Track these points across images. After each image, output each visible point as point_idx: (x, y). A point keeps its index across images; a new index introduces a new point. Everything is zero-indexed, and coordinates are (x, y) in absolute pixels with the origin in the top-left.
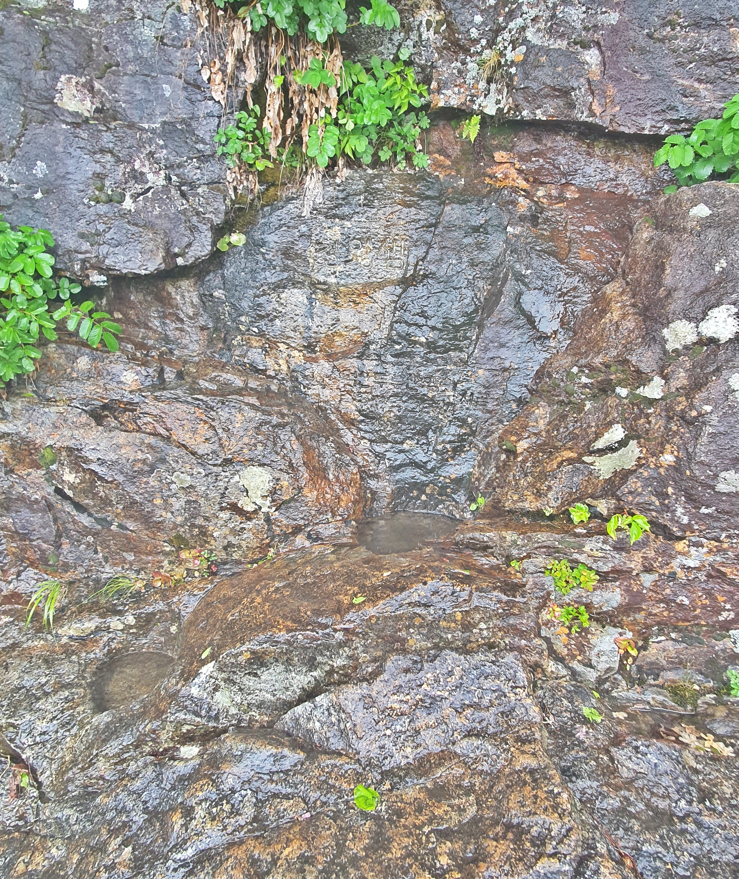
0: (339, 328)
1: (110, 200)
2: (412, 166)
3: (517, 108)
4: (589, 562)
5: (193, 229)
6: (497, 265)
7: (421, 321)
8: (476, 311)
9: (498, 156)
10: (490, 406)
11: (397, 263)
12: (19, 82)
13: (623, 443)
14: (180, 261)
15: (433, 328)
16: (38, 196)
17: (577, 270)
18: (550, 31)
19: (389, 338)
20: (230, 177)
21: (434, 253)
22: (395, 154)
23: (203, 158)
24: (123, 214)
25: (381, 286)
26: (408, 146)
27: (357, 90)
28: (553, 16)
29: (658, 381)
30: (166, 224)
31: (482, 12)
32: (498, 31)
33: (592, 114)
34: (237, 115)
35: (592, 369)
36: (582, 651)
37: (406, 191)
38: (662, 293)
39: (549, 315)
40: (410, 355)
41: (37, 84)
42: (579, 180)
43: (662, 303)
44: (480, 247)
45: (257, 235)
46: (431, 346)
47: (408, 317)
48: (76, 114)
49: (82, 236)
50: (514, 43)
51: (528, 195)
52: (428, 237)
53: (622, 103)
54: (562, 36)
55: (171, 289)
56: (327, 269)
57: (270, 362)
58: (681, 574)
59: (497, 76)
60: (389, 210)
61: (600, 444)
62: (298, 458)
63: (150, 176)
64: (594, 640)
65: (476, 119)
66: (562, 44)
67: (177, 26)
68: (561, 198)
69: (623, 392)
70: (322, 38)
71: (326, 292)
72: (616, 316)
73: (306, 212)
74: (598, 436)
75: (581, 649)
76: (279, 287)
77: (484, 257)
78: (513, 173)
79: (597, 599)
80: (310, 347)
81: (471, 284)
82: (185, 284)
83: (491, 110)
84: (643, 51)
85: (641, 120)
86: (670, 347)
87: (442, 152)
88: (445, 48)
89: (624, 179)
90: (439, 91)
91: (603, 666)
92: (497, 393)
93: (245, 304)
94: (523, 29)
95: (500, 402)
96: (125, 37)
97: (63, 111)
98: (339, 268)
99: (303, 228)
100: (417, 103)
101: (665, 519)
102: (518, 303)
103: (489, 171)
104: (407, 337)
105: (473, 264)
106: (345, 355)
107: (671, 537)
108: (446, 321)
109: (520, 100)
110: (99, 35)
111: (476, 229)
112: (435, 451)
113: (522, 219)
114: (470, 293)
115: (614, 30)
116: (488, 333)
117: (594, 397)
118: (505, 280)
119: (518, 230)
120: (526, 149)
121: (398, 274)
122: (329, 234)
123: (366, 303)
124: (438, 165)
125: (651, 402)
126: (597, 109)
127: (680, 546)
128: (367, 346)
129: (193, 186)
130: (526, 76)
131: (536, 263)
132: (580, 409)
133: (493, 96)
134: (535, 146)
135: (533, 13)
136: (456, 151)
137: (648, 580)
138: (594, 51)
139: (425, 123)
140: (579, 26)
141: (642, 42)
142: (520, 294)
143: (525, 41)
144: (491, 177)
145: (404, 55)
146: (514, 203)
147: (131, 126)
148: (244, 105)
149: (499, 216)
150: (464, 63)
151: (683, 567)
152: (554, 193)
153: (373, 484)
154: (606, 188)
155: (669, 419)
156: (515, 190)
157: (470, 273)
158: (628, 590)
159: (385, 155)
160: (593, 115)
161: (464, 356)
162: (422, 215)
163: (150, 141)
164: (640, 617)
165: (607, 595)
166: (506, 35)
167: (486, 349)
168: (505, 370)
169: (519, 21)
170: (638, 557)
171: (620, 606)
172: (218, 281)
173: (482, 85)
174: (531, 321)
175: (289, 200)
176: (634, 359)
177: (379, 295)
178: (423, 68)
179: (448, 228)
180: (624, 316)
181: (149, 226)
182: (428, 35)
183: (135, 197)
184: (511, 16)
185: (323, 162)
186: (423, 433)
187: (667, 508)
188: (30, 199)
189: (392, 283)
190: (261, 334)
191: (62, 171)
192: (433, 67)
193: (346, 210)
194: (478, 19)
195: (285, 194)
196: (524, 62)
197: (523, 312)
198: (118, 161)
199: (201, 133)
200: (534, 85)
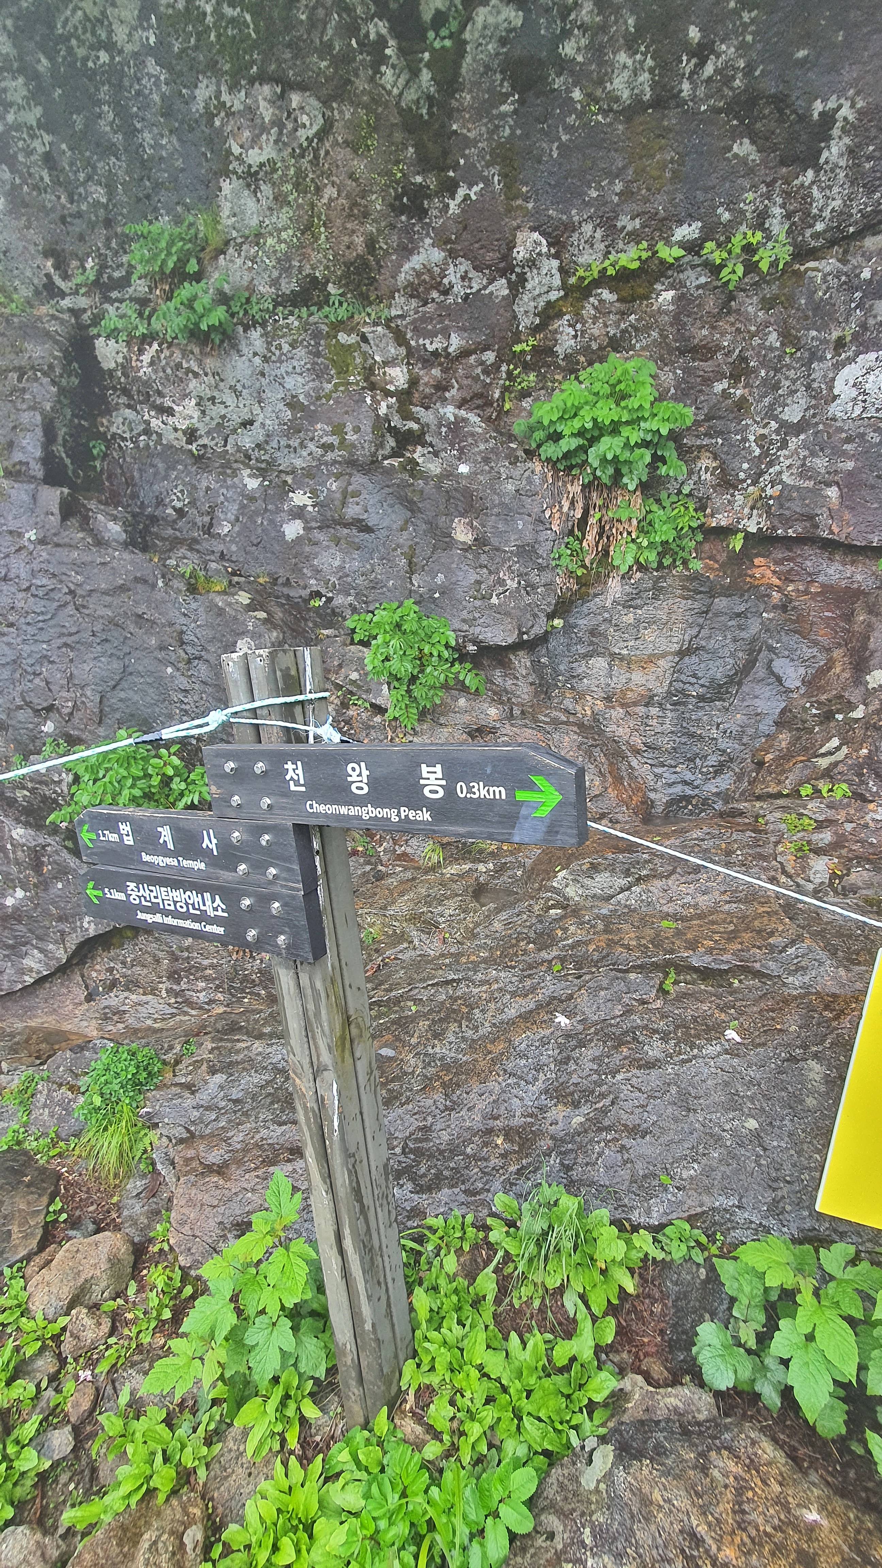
0: (631, 685)
1: (484, 598)
2: (688, 569)
3: (774, 528)
4: (810, 814)
5: (535, 616)
6: (754, 640)
7: (693, 680)
8: (736, 674)
9: (757, 561)
10: (745, 740)
11: (675, 640)
12: (431, 524)
13: (838, 749)
14: (525, 637)
15: (702, 686)
16: (437, 595)
17: (816, 643)
18: (801, 475)
19: (669, 692)
20: (558, 580)
21: (705, 632)
22: (674, 561)
23: (541, 568)
24: (491, 607)
25: (663, 656)
26: (685, 555)
27: (650, 517)
28: (803, 465)
29: (862, 707)
30: (517, 613)
31: (748, 462)
32: (761, 474)
33: (831, 532)
34: (566, 540)
35: (819, 703)
36: (804, 872)
37: (684, 588)
38: (867, 653)
39: (793, 675)
40: (684, 704)
41: (441, 525)
42: (821, 578)
43: (866, 660)
44: (740, 627)
45: (572, 620)
46: (701, 698)
47: (683, 677)
48: (464, 543)
49: (464, 621)
50: (773, 483)
51: (780, 590)
52: (701, 621)
53: (855, 525)
54: (810, 478)
55: (512, 657)
56: (622, 645)
57: (579, 708)
58: (871, 824)
59: (759, 504)
60: (671, 601)
61: (823, 751)
62: (605, 768)
63: (508, 582)
64: (812, 863)
65: (740, 535)
66: (810, 484)
67: (530, 481)
68: (806, 592)
69: (839, 717)
70: (631, 487)
71: (621, 660)
72: (838, 670)
73: (608, 604)
74: (821, 746)
75: (803, 869)
76: (588, 656)
77: (744, 634)
78: (769, 573)
79: (815, 837)
80: (608, 699)
81: (732, 655)
82: (521, 653)
83: (753, 529)
84: (873, 487)
85: (870, 536)
86: (870, 686)
87: (711, 558)
88: (719, 485)
89: (859, 577)
90: (712, 516)
91: (819, 881)
92: (750, 731)
93: (562, 667)
94: (780, 473)
95: (753, 738)
96: (494, 492)
97: (457, 542)
98: (631, 643)
99: (606, 615)
100: (694, 524)
101: (861, 790)
102: (769, 667)
103: (749, 572)
104: (682, 692)
105: (735, 640)
106: (635, 704)
107: (865, 800)
108: (712, 680)
109: (776, 523)
110: (477, 490)
111: (738, 615)
112: (701, 773)
113: (775, 607)
114: (732, 661)
115: (850, 473)
116: (745, 688)
117: (821, 723)
118: (760, 650)
119: (771, 615)
120: (780, 556)
121: (676, 647)
122: (625, 618)
123: (652, 668)
124: (708, 568)
125: (857, 720)
126: (836, 529)
127: (871, 806)
128: (652, 697)
129: (534, 587)
130: (781, 506)
131: (785, 638)
132: (811, 731)
133: (755, 519)
134: (787, 553)
135: (788, 462)
136: (723, 557)
137: (849, 827)
138: (835, 488)
139: (700, 537)
140: (823, 471)
141: (872, 481)
142: (771, 661)
143: (781, 482)
144: (751, 576)
145: (686, 490)
146: (769, 596)
147: (497, 549)
148: (571, 533)
149: (756, 606)
150: (733, 495)
151: (873, 820)
152: (801, 588)
153: (652, 795)
154: (843, 584)
155: (867, 729)
156: (770, 586)
157: (732, 647)
158: (836, 833)
159: (667, 562)
160: (833, 533)
161: (726, 704)
162: (696, 605)
163: (509, 559)
164: (844, 852)
165: (821, 836)
166: (767, 477)
167: (743, 700)
168: (757, 715)
169: (777, 468)
170: (843, 813)
171: (830, 844)
172: (544, 651)
173: (747, 511)
174: (779, 680)
175: (596, 595)
176: (846, 694)
177: (661, 662)
178: (701, 499)
179: (716, 615)
180: (843, 670)
181: (507, 614)
182: (706, 477)
183: (498, 595)
184: (771, 464)
185: (624, 569)
186: (692, 760)
187: (862, 782)
188: (431, 597)
189: (672, 653)
190: (573, 688)
191: (454, 579)
192: (708, 498)
193: (639, 602)
194: (745, 466)
195: (591, 591)
196: (780, 496)
197: (773, 673)
198: (490, 573)
199: (540, 552)
200: (787, 512)
